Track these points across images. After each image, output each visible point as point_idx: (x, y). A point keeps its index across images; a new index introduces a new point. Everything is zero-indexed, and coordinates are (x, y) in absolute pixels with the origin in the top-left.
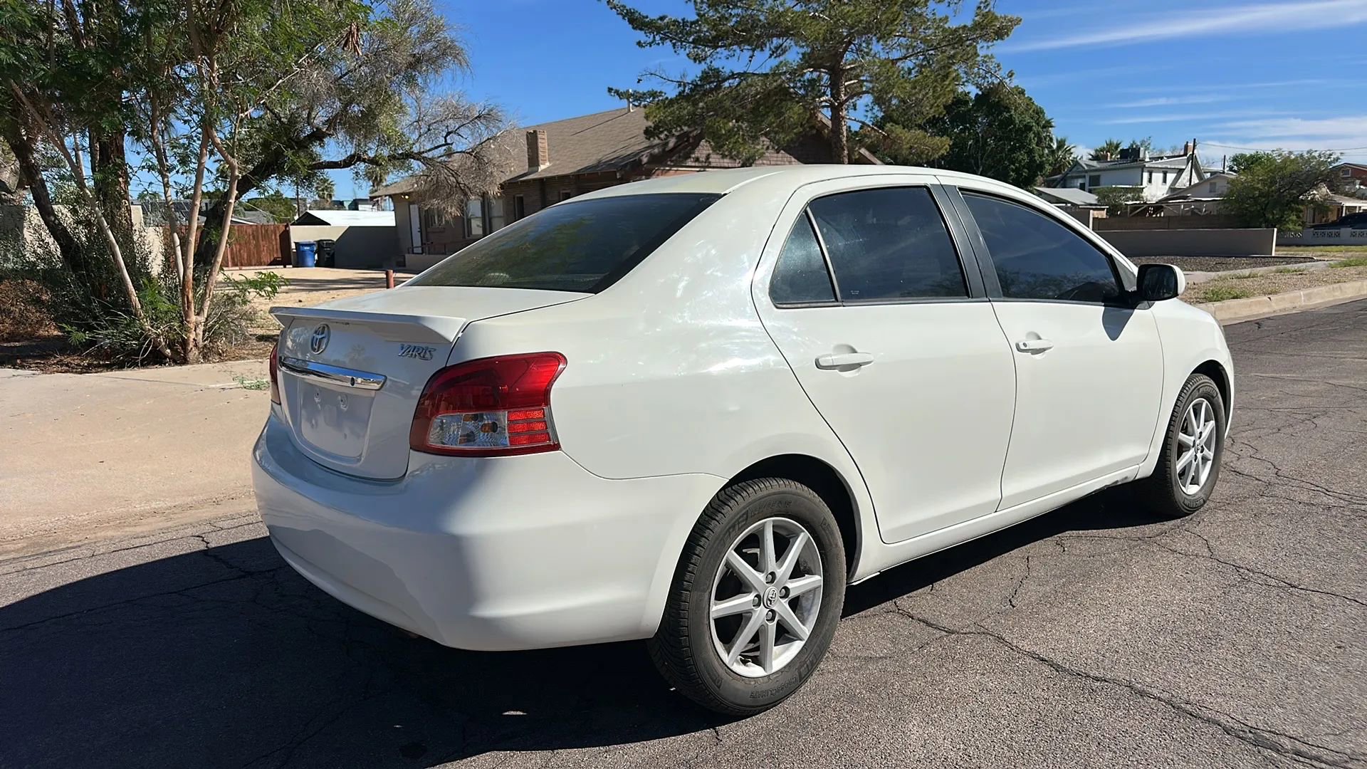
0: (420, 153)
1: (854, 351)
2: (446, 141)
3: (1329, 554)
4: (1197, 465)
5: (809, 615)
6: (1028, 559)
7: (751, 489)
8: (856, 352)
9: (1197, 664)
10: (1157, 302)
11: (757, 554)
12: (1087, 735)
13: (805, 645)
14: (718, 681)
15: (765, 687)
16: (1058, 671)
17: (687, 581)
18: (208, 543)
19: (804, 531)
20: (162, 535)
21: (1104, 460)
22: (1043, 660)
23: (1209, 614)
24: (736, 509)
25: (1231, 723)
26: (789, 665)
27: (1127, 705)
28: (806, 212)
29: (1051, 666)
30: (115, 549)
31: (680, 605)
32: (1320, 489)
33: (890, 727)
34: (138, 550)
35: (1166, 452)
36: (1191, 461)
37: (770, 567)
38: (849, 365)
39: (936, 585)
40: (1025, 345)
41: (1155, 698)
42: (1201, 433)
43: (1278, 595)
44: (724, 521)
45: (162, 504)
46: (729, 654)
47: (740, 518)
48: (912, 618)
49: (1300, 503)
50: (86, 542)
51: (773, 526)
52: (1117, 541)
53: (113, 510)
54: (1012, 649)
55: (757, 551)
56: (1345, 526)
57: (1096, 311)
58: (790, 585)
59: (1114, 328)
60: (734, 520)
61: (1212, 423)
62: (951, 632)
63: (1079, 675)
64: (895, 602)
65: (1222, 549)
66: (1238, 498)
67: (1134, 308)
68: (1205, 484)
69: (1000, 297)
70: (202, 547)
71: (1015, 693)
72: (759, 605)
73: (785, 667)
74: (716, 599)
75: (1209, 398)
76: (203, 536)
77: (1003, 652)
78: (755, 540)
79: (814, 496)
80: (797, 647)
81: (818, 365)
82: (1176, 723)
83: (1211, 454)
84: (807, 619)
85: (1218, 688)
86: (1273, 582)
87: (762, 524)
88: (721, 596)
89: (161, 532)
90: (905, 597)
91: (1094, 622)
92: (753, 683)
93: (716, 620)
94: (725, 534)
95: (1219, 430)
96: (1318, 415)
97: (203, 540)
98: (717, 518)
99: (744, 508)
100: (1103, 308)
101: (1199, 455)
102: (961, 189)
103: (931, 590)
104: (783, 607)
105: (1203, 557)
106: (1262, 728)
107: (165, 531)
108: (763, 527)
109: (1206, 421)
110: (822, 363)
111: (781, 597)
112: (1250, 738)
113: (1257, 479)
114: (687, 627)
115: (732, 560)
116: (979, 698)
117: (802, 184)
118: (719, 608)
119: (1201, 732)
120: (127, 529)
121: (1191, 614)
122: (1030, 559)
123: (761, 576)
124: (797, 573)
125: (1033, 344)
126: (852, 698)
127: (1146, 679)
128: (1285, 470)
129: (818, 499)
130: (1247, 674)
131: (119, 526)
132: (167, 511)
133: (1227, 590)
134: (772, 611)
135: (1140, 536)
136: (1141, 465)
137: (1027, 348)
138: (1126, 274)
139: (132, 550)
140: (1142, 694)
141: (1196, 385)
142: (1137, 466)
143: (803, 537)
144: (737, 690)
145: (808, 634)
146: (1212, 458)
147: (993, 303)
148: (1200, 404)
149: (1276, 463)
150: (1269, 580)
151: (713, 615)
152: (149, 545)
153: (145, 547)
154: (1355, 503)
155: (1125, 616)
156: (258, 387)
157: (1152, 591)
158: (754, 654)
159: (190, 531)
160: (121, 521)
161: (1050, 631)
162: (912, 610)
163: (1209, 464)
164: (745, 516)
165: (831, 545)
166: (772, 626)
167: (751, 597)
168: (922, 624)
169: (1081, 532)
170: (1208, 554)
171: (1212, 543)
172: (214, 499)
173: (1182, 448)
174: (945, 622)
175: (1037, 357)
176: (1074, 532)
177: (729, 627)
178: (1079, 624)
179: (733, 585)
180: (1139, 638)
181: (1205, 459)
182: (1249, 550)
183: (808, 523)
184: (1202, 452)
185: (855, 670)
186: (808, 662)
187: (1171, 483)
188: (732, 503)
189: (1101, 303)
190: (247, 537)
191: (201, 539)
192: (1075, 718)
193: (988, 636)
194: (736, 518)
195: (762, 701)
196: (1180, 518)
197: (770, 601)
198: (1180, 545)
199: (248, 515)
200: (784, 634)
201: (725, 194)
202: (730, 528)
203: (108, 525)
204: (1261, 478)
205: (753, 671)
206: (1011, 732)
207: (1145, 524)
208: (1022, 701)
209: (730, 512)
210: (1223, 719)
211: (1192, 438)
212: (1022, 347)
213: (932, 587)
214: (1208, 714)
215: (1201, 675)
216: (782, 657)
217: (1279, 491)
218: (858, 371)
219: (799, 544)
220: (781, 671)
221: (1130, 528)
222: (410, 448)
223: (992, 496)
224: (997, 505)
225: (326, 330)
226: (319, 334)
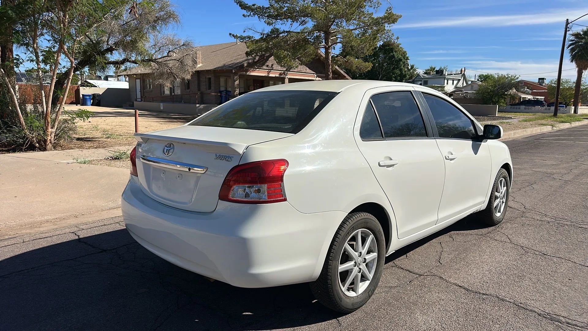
0: (155, 59)
1: (391, 159)
2: (168, 55)
3: (555, 241)
4: (501, 205)
5: (372, 269)
6: (440, 243)
7: (354, 217)
8: (392, 160)
9: (519, 287)
10: (489, 140)
11: (354, 244)
12: (487, 318)
13: (370, 282)
14: (340, 299)
15: (356, 301)
16: (468, 291)
17: (331, 257)
18: (79, 236)
19: (371, 234)
20: (54, 232)
21: (471, 203)
22: (460, 286)
23: (517, 266)
24: (349, 225)
25: (539, 312)
26: (365, 291)
27: (498, 305)
28: (370, 101)
29: (465, 289)
30: (34, 239)
31: (328, 267)
32: (543, 214)
33: (409, 317)
34: (45, 239)
35: (491, 200)
36: (499, 203)
37: (360, 250)
38: (391, 165)
39: (408, 254)
40: (448, 157)
41: (508, 302)
42: (502, 192)
43: (541, 258)
44: (345, 230)
45: (50, 217)
46: (344, 287)
47: (350, 230)
48: (403, 269)
49: (537, 220)
50: (18, 235)
51: (361, 233)
52: (473, 236)
53: (27, 220)
54: (447, 282)
55: (354, 243)
56: (557, 230)
57: (470, 143)
58: (366, 258)
59: (476, 149)
60: (348, 231)
61: (505, 188)
62: (420, 275)
63: (476, 292)
64: (394, 262)
65: (515, 239)
66: (513, 218)
67: (481, 142)
68: (502, 212)
69: (438, 137)
70: (77, 238)
71: (454, 301)
72: (355, 266)
73: (363, 292)
74: (340, 264)
75: (505, 178)
76: (75, 232)
77: (444, 284)
78: (354, 239)
79: (376, 220)
80: (367, 283)
81: (380, 165)
82: (519, 312)
83: (504, 200)
84: (371, 271)
85: (530, 297)
86: (537, 253)
87: (357, 232)
88: (342, 263)
89: (53, 230)
90: (397, 260)
91: (475, 270)
92: (352, 299)
93: (340, 273)
94: (345, 237)
95: (507, 190)
96: (533, 184)
97: (76, 235)
98: (342, 229)
99: (352, 225)
100: (472, 142)
101: (501, 201)
102: (422, 92)
103: (406, 257)
104: (363, 266)
105: (508, 242)
106: (551, 313)
107: (55, 230)
108: (358, 232)
109: (504, 187)
110: (381, 164)
111: (363, 263)
112: (549, 318)
113: (518, 210)
114: (331, 276)
115: (347, 247)
116: (440, 303)
117: (367, 90)
118: (342, 268)
119: (530, 315)
120: (36, 229)
121: (510, 266)
122: (441, 243)
123: (357, 254)
124: (368, 252)
125: (451, 157)
126: (389, 304)
127: (502, 294)
128: (527, 206)
129: (377, 221)
130: (539, 291)
131: (31, 228)
132: (53, 221)
133: (521, 256)
134: (360, 268)
135: (481, 233)
136: (482, 205)
137: (449, 158)
138: (478, 128)
139: (43, 239)
140: (503, 300)
141: (501, 173)
142: (481, 205)
143: (371, 236)
144: (347, 302)
145: (372, 278)
146: (505, 202)
147: (436, 140)
148: (502, 180)
149: (523, 203)
150: (535, 252)
151: (339, 271)
152: (50, 237)
153: (49, 238)
154: (558, 220)
155: (486, 268)
156: (85, 163)
157: (493, 257)
158: (353, 287)
159: (67, 230)
160: (32, 225)
161: (459, 274)
162: (402, 265)
163: (504, 204)
164: (352, 228)
165: (381, 240)
166: (360, 274)
167: (352, 263)
168: (407, 272)
169: (458, 232)
170: (509, 241)
171: (509, 236)
172: (74, 215)
173: (496, 198)
174: (416, 271)
175: (452, 161)
176: (455, 232)
177: (345, 275)
178: (469, 271)
179: (346, 258)
180: (494, 276)
181: (503, 202)
182: (524, 239)
183: (373, 231)
184: (502, 199)
185: (387, 292)
186: (372, 290)
187: (492, 212)
188: (348, 223)
189: (470, 140)
190: (97, 233)
191: (75, 234)
192: (480, 311)
193: (436, 277)
194: (349, 230)
195: (356, 307)
196: (494, 226)
197: (360, 264)
198: (497, 238)
199: (94, 223)
200: (364, 278)
201: (339, 93)
202: (347, 234)
203: (25, 227)
204: (519, 209)
205: (352, 294)
206: (457, 317)
207: (481, 229)
208: (457, 304)
209: (347, 227)
210: (536, 310)
211: (499, 194)
212: (447, 158)
213: (406, 256)
214: (531, 308)
215: (522, 292)
216: (362, 287)
217: (528, 215)
218: (393, 168)
219: (370, 240)
220: (362, 294)
221: (476, 230)
222: (219, 199)
223: (434, 218)
224: (436, 222)
225: (172, 146)
226: (168, 147)
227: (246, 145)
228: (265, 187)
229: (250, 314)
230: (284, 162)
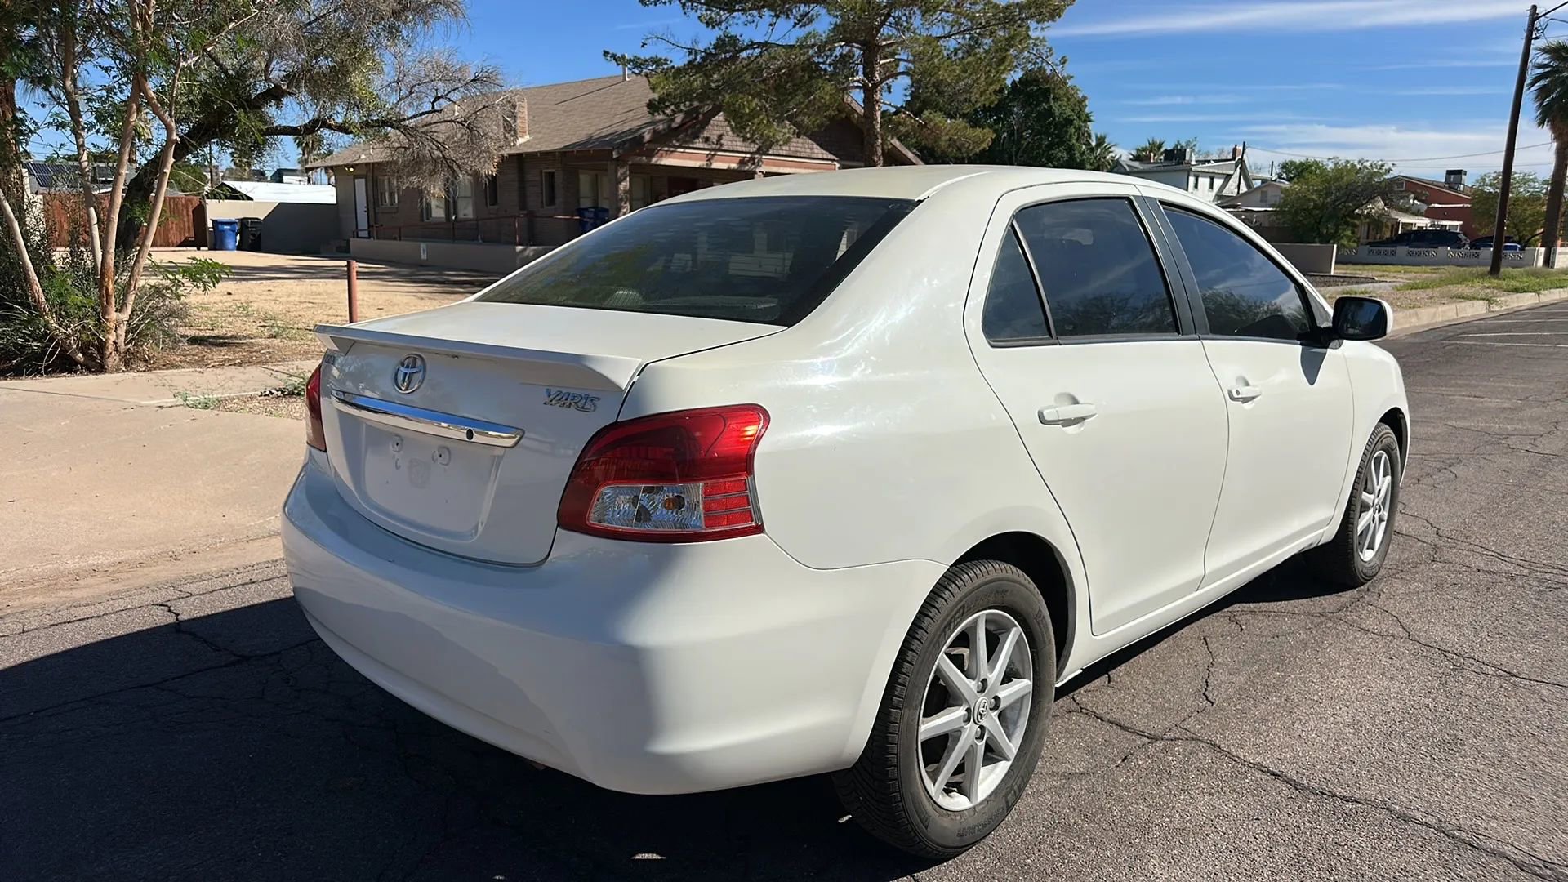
0: (398, 120)
1: (1075, 402)
2: (433, 107)
3: (1536, 634)
4: (1375, 527)
5: (1015, 728)
6: (1204, 639)
7: (966, 576)
8: (1078, 403)
9: (1448, 777)
10: (1346, 342)
11: (963, 655)
12: (1362, 875)
13: (1011, 766)
14: (925, 820)
15: (972, 822)
16: (1297, 789)
17: (896, 696)
18: (177, 615)
19: (1016, 626)
20: (111, 602)
21: (1296, 525)
22: (1274, 774)
23: (1436, 711)
24: (952, 601)
25: (1519, 858)
26: (995, 793)
27: (1393, 833)
28: (1012, 226)
29: (1287, 783)
30: (52, 623)
31: (888, 727)
32: (1493, 554)
33: (1127, 869)
34: (84, 623)
35: (1349, 514)
36: (1370, 524)
37: (982, 672)
38: (1075, 419)
39: (1113, 673)
40: (1238, 392)
41: (1421, 824)
42: (1380, 490)
43: (1501, 687)
44: (939, 617)
45: (102, 560)
46: (934, 785)
47: (956, 614)
48: (1102, 720)
49: (1479, 571)
50: (9, 611)
51: (986, 621)
52: (1297, 617)
53: (37, 568)
54: (1235, 760)
55: (966, 652)
56: (1538, 600)
57: (1295, 350)
58: (1001, 695)
59: (1311, 368)
60: (949, 618)
61: (1389, 478)
62: (1153, 738)
63: (1323, 793)
64: (1073, 698)
65: (1419, 628)
66: (1409, 564)
67: (1327, 347)
68: (1379, 548)
69: (1208, 334)
70: (171, 619)
71: (1258, 819)
72: (968, 721)
73: (990, 795)
74: (924, 716)
75: (1388, 450)
76: (169, 604)
77: (1226, 767)
78: (965, 639)
79: (1029, 583)
80: (1003, 767)
81: (1042, 420)
82: (1458, 857)
83: (1385, 514)
84: (1013, 733)
85: (1485, 809)
86: (1489, 670)
87: (973, 620)
88: (930, 712)
89: (109, 598)
90: (1082, 690)
91: (1311, 722)
92: (958, 818)
93: (922, 743)
94: (940, 635)
95: (1394, 484)
96: (1453, 464)
97: (170, 611)
98: (930, 614)
99: (961, 601)
100: (1300, 347)
101: (1377, 515)
102: (1162, 202)
103: (1109, 681)
104: (991, 721)
105: (1402, 638)
106: (1556, 861)
107: (114, 597)
108: (975, 621)
109: (1384, 476)
110: (1047, 418)
111: (991, 709)
112: (1550, 876)
113: (1419, 540)
114: (896, 755)
115: (943, 666)
116: (1218, 826)
117: (1005, 191)
118: (930, 727)
119: (1491, 868)
120: (61, 593)
121: (1416, 712)
122: (1208, 639)
123: (972, 684)
124: (1007, 678)
125: (1245, 392)
126: (1067, 829)
127: (1401, 799)
128: (1445, 529)
129: (1032, 586)
130: (1508, 789)
131: (49, 589)
132: (112, 569)
133: (1443, 680)
134: (982, 727)
135: (1319, 610)
136: (1325, 529)
137: (1240, 396)
138: (1318, 309)
139: (77, 624)
140: (1406, 818)
141: (1379, 435)
142: (1321, 531)
143: (1016, 632)
144: (945, 828)
145: (1015, 752)
146: (1386, 518)
147: (1204, 341)
148: (1379, 458)
149: (1431, 520)
150: (1484, 667)
151: (921, 738)
152: (98, 617)
153: (94, 620)
154: (1537, 571)
155: (1344, 716)
156: (206, 406)
157: (1361, 683)
158: (959, 784)
159: (149, 598)
160: (52, 583)
161: (1267, 735)
162: (1097, 708)
163: (1384, 524)
164: (961, 611)
165: (1044, 641)
166: (981, 744)
167: (961, 712)
168: (1115, 727)
169: (1252, 605)
170: (1405, 635)
171: (1403, 620)
172: (171, 553)
173: (1365, 507)
174: (1141, 725)
175: (1248, 406)
176: (1244, 604)
177: (937, 748)
178: (1296, 725)
179: (942, 697)
180: (1370, 743)
181: (1381, 520)
182: (1447, 629)
183: (1021, 615)
184: (1379, 512)
185: (1059, 791)
186: (1016, 787)
187: (1353, 549)
188: (947, 595)
189: (1296, 341)
190: (228, 606)
191: (167, 608)
192: (1340, 852)
193: (1199, 743)
194: (953, 613)
195: (968, 839)
196: (1355, 588)
197: (981, 715)
198: (1369, 624)
199: (222, 576)
200: (992, 754)
201: (920, 202)
202: (945, 627)
203: (31, 586)
204: (1423, 539)
205: (958, 802)
206: (1272, 872)
207: (1319, 596)
208: (1269, 829)
209: (944, 606)
210: (1508, 850)
211: (1372, 496)
212: (1235, 395)
213: (1109, 677)
214: (1489, 844)
215: (1459, 791)
216: (989, 779)
217: (1449, 555)
218: (1081, 426)
219: (1011, 642)
220: (987, 800)
221: (1304, 601)
222: (558, 525)
223: (1196, 572)
224: (1199, 583)
225: (419, 362)
226: (407, 367)
227: (638, 361)
228: (696, 491)
229: (655, 860)
230: (755, 413)
